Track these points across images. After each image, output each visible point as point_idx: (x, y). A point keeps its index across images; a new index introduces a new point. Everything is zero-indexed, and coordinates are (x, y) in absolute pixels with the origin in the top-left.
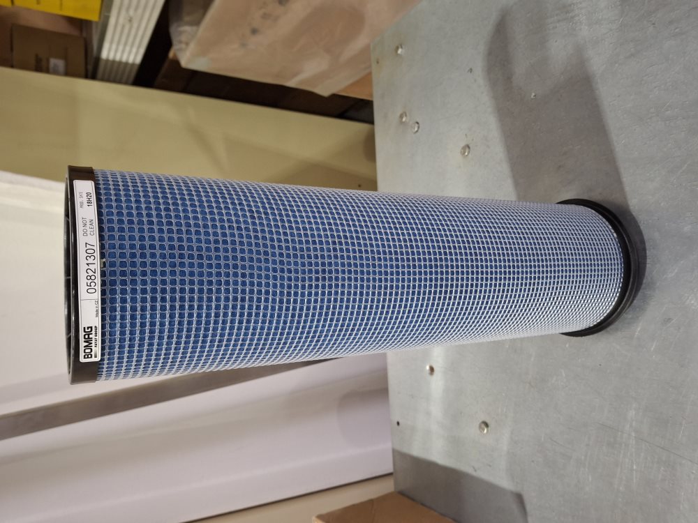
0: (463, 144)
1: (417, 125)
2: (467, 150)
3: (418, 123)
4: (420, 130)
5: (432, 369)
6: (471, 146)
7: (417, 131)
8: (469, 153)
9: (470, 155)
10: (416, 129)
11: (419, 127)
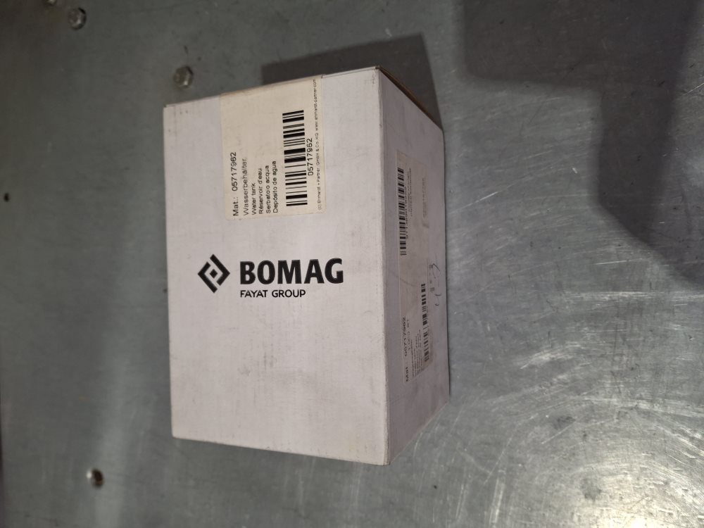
0: (180, 64)
1: (81, 14)
2: (188, 76)
3: (83, 11)
4: (86, 26)
5: (98, 477)
6: (194, 69)
7: (81, 26)
8: (190, 81)
9: (192, 87)
10: (79, 22)
11: (84, 20)
